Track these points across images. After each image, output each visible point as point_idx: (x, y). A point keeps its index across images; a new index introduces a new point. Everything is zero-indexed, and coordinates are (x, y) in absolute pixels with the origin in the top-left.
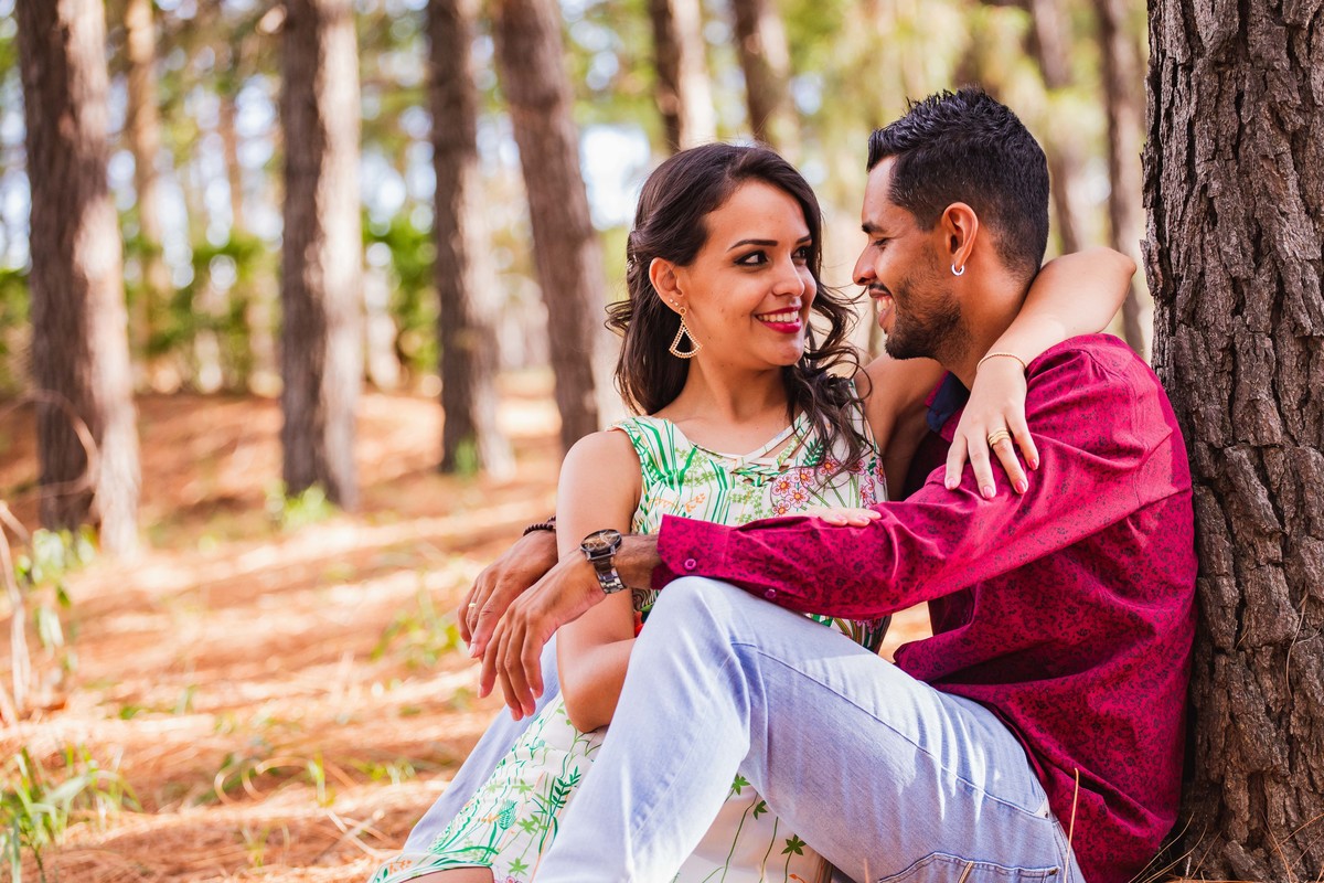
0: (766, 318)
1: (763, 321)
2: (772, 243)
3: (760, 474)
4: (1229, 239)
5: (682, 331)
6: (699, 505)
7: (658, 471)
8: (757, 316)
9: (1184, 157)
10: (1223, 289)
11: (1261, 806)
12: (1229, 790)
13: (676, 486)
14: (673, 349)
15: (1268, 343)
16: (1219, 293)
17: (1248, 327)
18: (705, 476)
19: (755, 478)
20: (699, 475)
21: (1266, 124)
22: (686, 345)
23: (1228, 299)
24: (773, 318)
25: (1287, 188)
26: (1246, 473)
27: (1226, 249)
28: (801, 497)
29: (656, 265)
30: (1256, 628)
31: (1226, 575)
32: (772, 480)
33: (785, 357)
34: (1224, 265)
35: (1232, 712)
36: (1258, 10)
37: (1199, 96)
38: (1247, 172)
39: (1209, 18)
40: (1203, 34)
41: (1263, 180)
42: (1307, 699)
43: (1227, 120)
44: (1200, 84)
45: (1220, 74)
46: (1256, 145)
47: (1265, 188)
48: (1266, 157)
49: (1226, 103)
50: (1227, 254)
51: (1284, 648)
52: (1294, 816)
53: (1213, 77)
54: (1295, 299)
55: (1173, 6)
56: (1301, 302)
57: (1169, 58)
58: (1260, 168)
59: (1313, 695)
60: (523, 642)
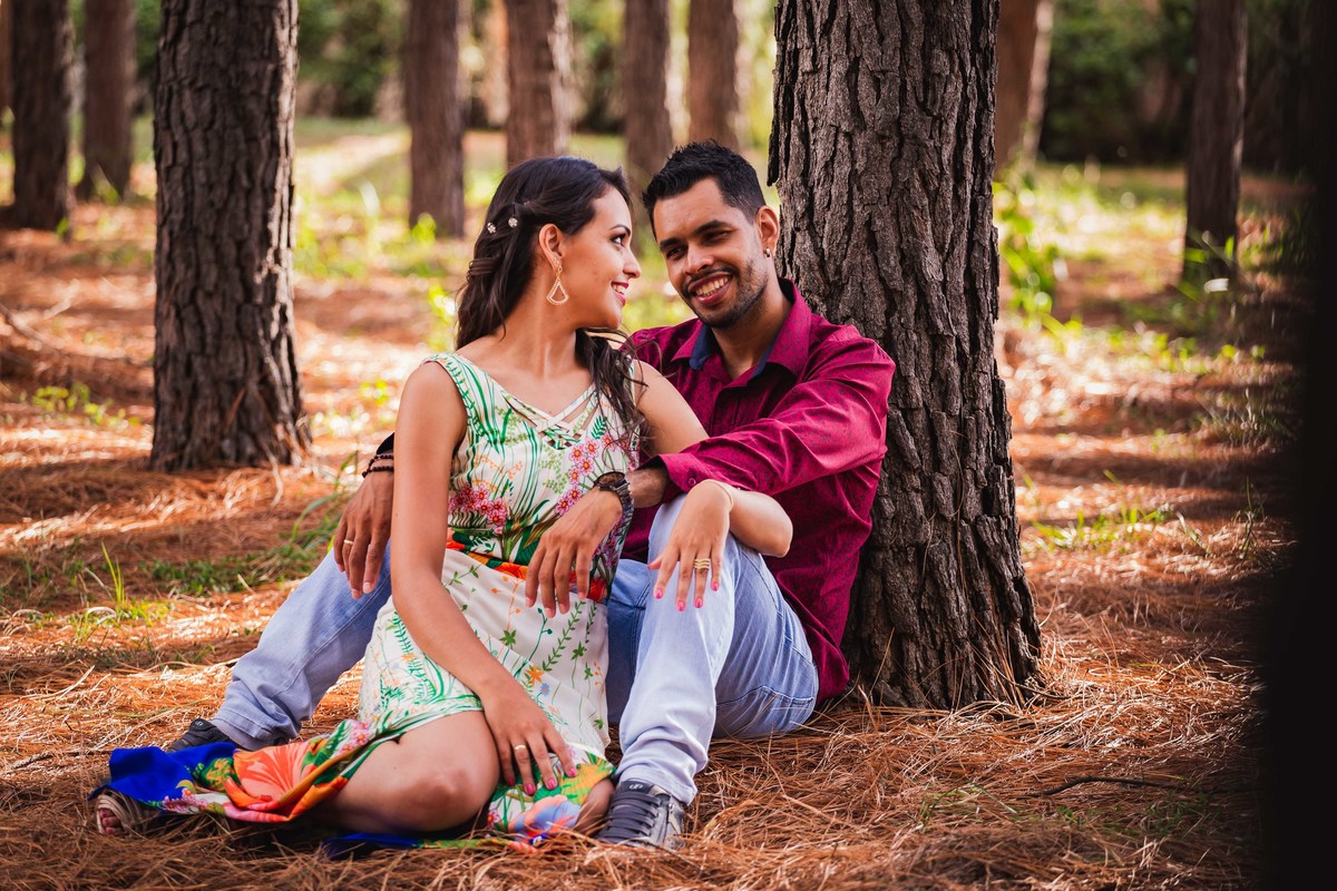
3: (560, 437)
4: (889, 262)
6: (518, 473)
7: (482, 426)
8: (612, 284)
9: (845, 199)
10: (879, 296)
11: (900, 655)
12: (876, 646)
13: (499, 445)
15: (915, 337)
16: (876, 298)
17: (902, 325)
18: (520, 437)
19: (557, 440)
20: (516, 436)
21: (917, 184)
23: (882, 303)
25: (926, 230)
26: (901, 426)
27: (885, 268)
28: (589, 467)
30: (904, 534)
31: (886, 497)
32: (568, 444)
34: (882, 280)
35: (885, 591)
36: (912, 102)
37: (868, 158)
38: (896, 215)
39: (873, 103)
40: (867, 113)
41: (911, 223)
42: (937, 585)
43: (885, 177)
44: (868, 150)
45: (883, 145)
46: (909, 198)
47: (913, 228)
48: (916, 207)
49: (884, 165)
50: (886, 272)
51: (920, 549)
52: (921, 665)
53: (878, 146)
54: (934, 309)
55: (843, 90)
56: (937, 311)
57: (831, 125)
58: (910, 213)
59: (942, 582)
60: (574, 557)
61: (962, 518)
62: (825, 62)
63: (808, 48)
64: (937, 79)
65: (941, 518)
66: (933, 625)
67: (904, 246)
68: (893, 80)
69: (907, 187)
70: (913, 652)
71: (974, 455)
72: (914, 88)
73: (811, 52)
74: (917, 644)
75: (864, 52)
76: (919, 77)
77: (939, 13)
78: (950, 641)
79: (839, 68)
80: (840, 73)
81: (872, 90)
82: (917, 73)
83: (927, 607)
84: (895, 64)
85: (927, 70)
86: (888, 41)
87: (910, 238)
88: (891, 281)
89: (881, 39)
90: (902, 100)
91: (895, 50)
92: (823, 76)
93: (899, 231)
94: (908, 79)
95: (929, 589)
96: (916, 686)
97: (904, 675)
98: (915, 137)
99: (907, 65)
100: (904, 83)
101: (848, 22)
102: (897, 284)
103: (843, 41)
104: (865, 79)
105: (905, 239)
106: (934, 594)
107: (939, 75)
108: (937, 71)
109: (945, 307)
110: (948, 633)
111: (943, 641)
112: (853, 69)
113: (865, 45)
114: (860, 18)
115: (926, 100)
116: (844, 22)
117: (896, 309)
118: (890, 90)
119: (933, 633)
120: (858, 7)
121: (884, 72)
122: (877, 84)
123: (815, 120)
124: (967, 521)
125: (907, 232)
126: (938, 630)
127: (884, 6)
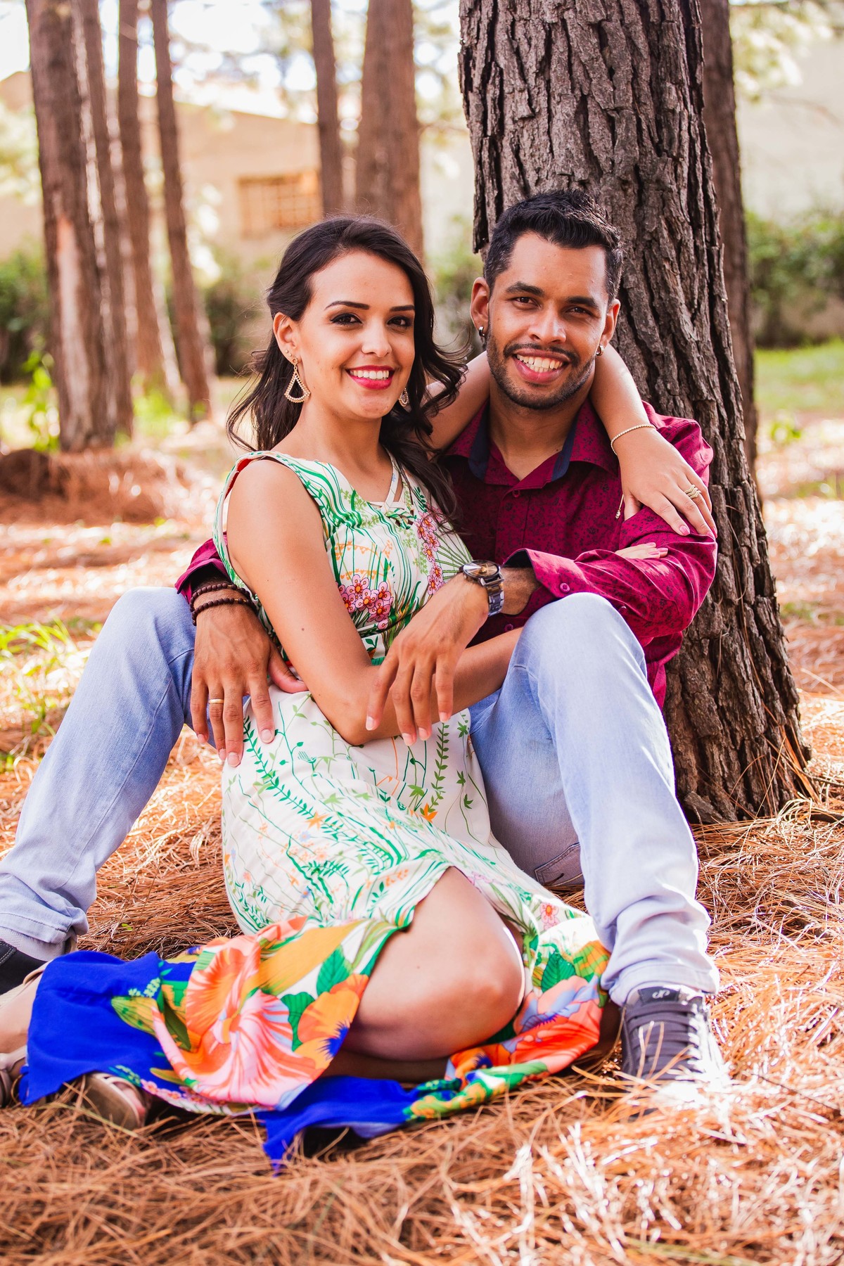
0: (355, 373)
1: (353, 376)
2: (364, 307)
3: (401, 516)
5: (294, 378)
6: (391, 551)
8: (348, 371)
11: (704, 761)
14: (287, 394)
16: (636, 364)
17: (669, 392)
18: (373, 519)
19: (401, 521)
20: (370, 519)
21: (665, 233)
22: (297, 391)
23: (643, 368)
24: (360, 374)
25: (677, 284)
27: (644, 329)
28: (433, 541)
29: (280, 316)
32: (410, 522)
33: (367, 410)
34: (639, 343)
35: (684, 690)
36: (648, 143)
37: (613, 207)
38: (645, 271)
39: (609, 146)
40: (603, 158)
41: (663, 278)
42: (733, 678)
43: (629, 228)
44: (612, 197)
45: (625, 191)
46: (659, 249)
47: (665, 283)
48: (667, 259)
49: (628, 214)
50: (644, 333)
51: (714, 640)
52: (726, 769)
53: (621, 193)
54: (696, 371)
55: (573, 133)
56: (700, 373)
57: (562, 175)
58: (661, 267)
59: (740, 674)
60: (434, 670)
61: (745, 601)
62: (544, 105)
63: (521, 91)
64: (671, 115)
65: (728, 603)
66: (733, 724)
67: (656, 304)
68: (629, 120)
69: (655, 237)
70: (718, 757)
71: (747, 530)
72: (648, 126)
73: (526, 95)
74: (719, 746)
75: (593, 88)
76: (651, 116)
77: (666, 42)
78: (750, 739)
79: (565, 110)
80: (568, 115)
81: (606, 131)
82: (649, 110)
83: (725, 704)
84: (628, 101)
85: (660, 107)
86: (619, 74)
87: (663, 294)
88: (651, 343)
89: (611, 73)
90: (640, 141)
91: (627, 84)
92: (543, 120)
93: (649, 288)
94: (642, 117)
95: (725, 683)
96: (722, 794)
97: (710, 783)
98: (658, 181)
99: (639, 102)
100: (639, 121)
101: (570, 57)
102: (658, 346)
103: (567, 78)
104: (597, 119)
105: (656, 296)
106: (731, 688)
107: (673, 111)
108: (671, 107)
109: (704, 369)
110: (747, 730)
111: (743, 740)
112: (582, 109)
113: (594, 81)
114: (586, 51)
115: (661, 141)
116: (565, 57)
117: (659, 375)
118: (627, 130)
119: (733, 732)
120: (582, 38)
121: (618, 110)
122: (611, 124)
123: (538, 170)
124: (749, 603)
125: (659, 288)
126: (738, 729)
127: (612, 36)
